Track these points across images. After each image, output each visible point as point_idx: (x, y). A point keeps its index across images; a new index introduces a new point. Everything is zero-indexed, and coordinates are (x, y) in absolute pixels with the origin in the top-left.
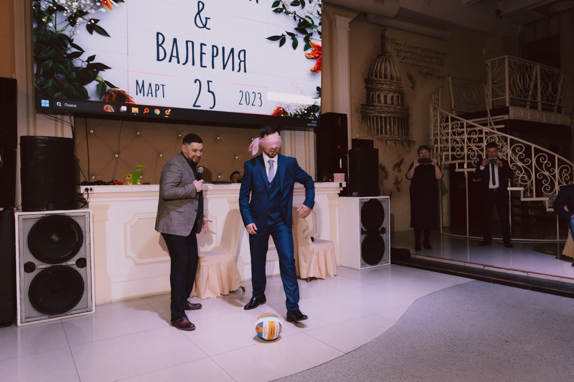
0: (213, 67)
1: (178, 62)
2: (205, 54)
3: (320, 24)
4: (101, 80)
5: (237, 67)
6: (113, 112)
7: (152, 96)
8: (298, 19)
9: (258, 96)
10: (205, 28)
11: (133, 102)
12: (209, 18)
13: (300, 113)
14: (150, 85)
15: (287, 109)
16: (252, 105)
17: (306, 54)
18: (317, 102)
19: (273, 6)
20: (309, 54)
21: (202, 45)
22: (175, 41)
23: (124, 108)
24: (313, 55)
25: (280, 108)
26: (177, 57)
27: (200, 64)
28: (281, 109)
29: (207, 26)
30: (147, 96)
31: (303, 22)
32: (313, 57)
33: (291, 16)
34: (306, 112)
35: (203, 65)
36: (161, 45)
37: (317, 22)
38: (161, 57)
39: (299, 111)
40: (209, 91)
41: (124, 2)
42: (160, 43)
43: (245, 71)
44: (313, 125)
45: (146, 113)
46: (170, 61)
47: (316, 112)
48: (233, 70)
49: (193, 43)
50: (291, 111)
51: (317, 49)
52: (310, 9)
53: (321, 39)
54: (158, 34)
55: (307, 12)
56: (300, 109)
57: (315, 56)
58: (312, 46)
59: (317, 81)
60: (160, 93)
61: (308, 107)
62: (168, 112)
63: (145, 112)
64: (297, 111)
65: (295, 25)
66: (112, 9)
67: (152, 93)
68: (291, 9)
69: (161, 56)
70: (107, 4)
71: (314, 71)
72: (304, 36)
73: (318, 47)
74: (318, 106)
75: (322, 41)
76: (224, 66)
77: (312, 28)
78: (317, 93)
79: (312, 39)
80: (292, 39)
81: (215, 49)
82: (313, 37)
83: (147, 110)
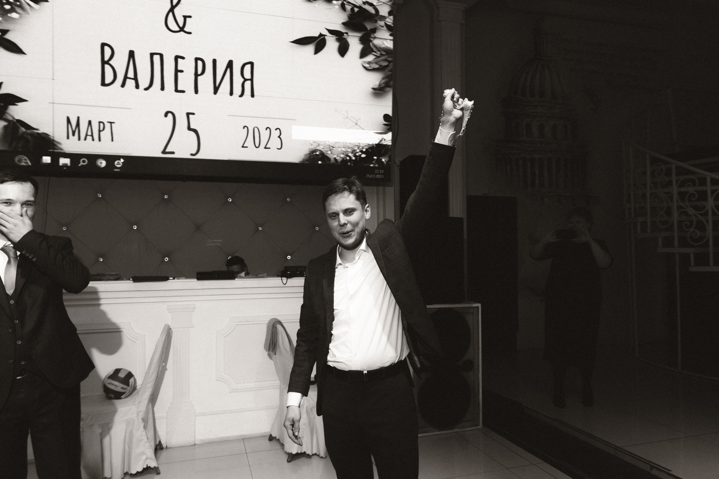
0: (196, 92)
1: (137, 87)
2: (182, 71)
3: (390, 13)
4: (11, 118)
5: (237, 90)
6: (29, 166)
7: (93, 140)
8: (348, 8)
9: (275, 134)
10: (182, 33)
11: (62, 149)
12: (190, 17)
13: (354, 158)
14: (90, 123)
15: (329, 152)
16: (265, 148)
17: (365, 62)
18: (385, 140)
20: (369, 63)
21: (177, 58)
22: (132, 54)
23: (47, 159)
24: (376, 63)
25: (316, 151)
26: (136, 79)
27: (174, 88)
28: (318, 153)
29: (186, 29)
30: (85, 139)
31: (358, 11)
32: (377, 66)
33: (335, 5)
34: (363, 156)
35: (179, 89)
36: (107, 63)
37: (384, 10)
38: (108, 80)
39: (350, 155)
40: (189, 129)
41: (48, 1)
42: (106, 58)
43: (253, 95)
44: (378, 176)
45: (82, 165)
46: (123, 85)
47: (384, 155)
48: (231, 93)
49: (161, 56)
50: (336, 155)
51: (383, 53)
53: (392, 38)
54: (103, 45)
56: (354, 152)
57: (380, 66)
58: (374, 49)
60: (106, 134)
61: (367, 147)
62: (119, 163)
63: (82, 163)
64: (347, 156)
65: (343, 17)
66: (28, 13)
67: (92, 136)
69: (109, 78)
70: (21, 7)
71: (378, 92)
72: (359, 35)
73: (387, 51)
74: (386, 146)
75: (395, 41)
76: (216, 90)
77: (376, 21)
78: (384, 124)
79: (375, 38)
80: (338, 40)
81: (200, 63)
82: (377, 35)
83: (84, 162)
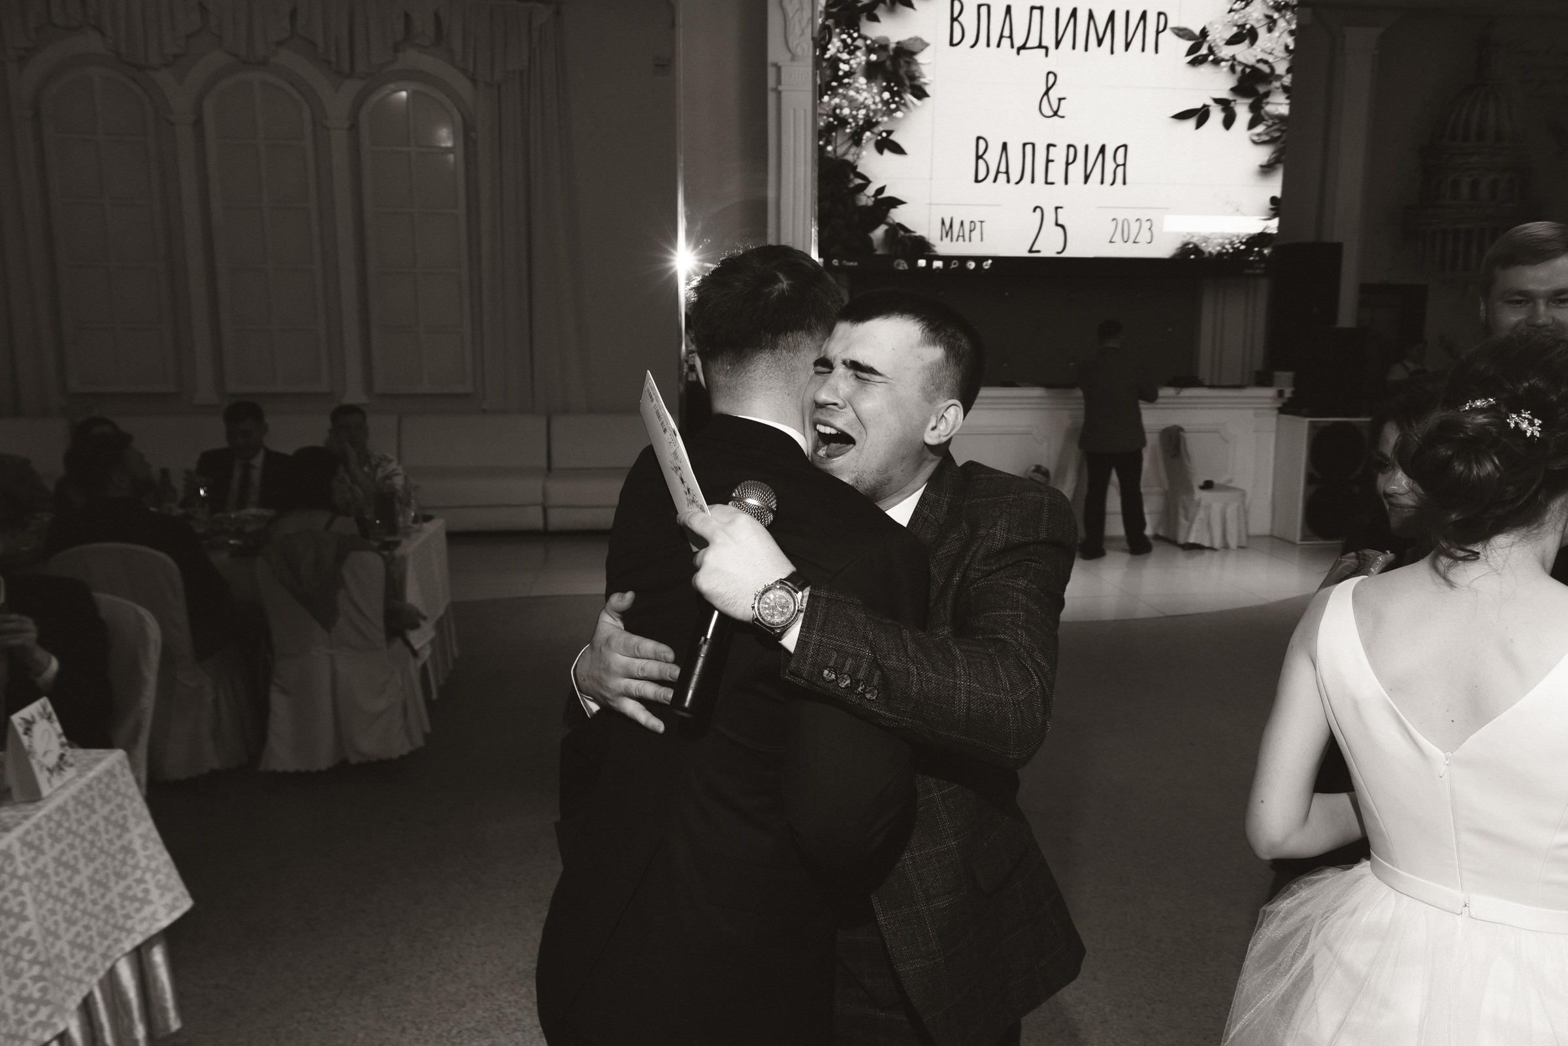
0: (1066, 182)
1: (1008, 181)
2: (1052, 161)
3: (1288, 71)
4: (891, 222)
5: (1109, 178)
6: (906, 270)
7: (964, 240)
8: (1239, 69)
9: (1146, 225)
10: (1056, 117)
11: (935, 252)
12: (1065, 99)
13: (1231, 251)
14: (962, 223)
15: (1204, 245)
16: (1134, 242)
17: (1254, 134)
18: (1270, 228)
19: (1188, 54)
20: (1258, 135)
21: (1049, 146)
22: (1005, 146)
23: (922, 263)
24: (1267, 134)
25: (1188, 244)
26: (1007, 173)
27: (1044, 180)
28: (1191, 246)
29: (1060, 113)
30: (957, 240)
31: (1250, 72)
32: (1266, 138)
33: (1224, 67)
34: (1243, 247)
35: (1049, 181)
36: (981, 157)
37: (1281, 68)
38: (981, 176)
39: (1228, 246)
40: (1057, 224)
41: (928, 96)
42: (980, 153)
43: (1124, 183)
44: (1258, 271)
45: (953, 268)
46: (995, 181)
47: (1266, 246)
48: (1102, 182)
49: (1034, 146)
50: (1212, 248)
51: (1277, 121)
52: (1269, 45)
53: (1288, 102)
54: (978, 138)
55: (1263, 50)
56: (1232, 243)
57: (1272, 137)
58: (1266, 118)
59: (1275, 186)
60: (976, 234)
61: (1247, 237)
62: (987, 265)
63: (953, 266)
64: (1224, 248)
65: (1231, 82)
66: (911, 112)
67: (963, 236)
68: (1226, 52)
69: (982, 174)
70: (905, 105)
71: (1266, 169)
72: (1249, 101)
73: (1281, 118)
74: (1270, 235)
75: (1292, 105)
76: (1087, 178)
77: (1270, 82)
78: (1271, 209)
79: (1268, 103)
80: (1224, 110)
81: (1072, 150)
82: (1271, 99)
83: (955, 264)
